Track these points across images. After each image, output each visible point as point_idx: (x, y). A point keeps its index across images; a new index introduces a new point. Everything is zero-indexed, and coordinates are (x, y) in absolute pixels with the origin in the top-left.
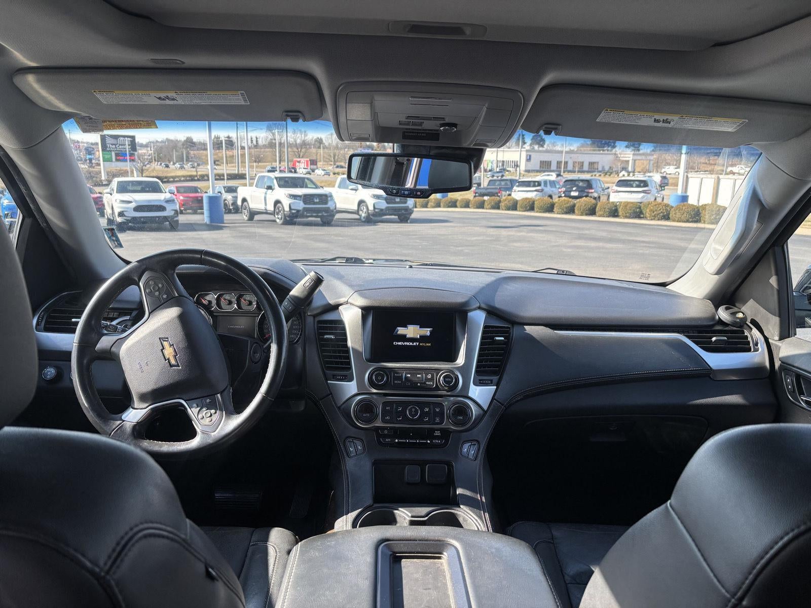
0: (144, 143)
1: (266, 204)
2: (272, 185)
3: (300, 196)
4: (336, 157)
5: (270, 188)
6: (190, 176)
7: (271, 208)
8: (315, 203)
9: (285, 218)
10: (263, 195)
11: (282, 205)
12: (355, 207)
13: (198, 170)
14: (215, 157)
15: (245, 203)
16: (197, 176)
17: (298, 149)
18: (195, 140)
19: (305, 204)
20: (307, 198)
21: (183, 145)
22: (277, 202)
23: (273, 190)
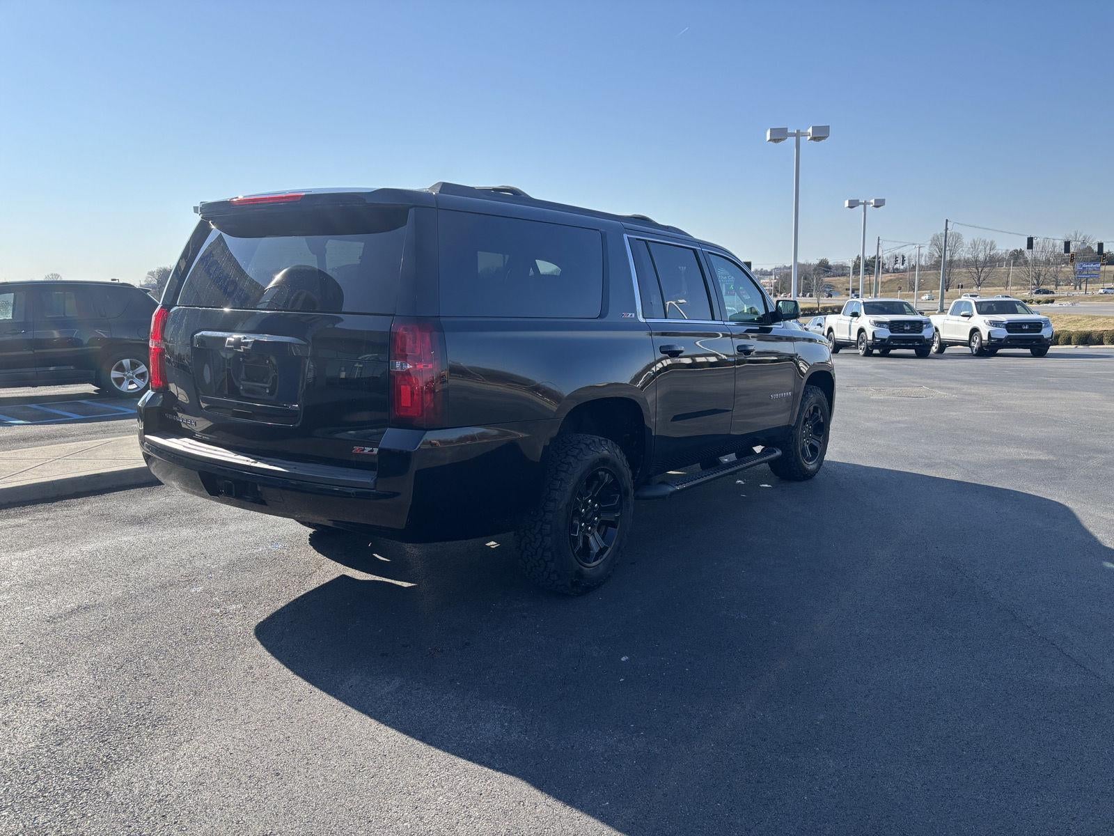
0: (769, 270)
1: (850, 334)
2: (859, 312)
3: (885, 323)
4: (1041, 278)
5: (855, 315)
6: (809, 309)
7: (854, 337)
8: (904, 331)
9: (867, 348)
10: (848, 323)
11: (866, 334)
12: (967, 338)
13: (821, 302)
14: (855, 284)
15: (831, 333)
16: (818, 309)
17: (977, 268)
18: (830, 263)
19: (892, 332)
20: (893, 326)
21: (815, 270)
22: (861, 330)
23: (859, 317)
